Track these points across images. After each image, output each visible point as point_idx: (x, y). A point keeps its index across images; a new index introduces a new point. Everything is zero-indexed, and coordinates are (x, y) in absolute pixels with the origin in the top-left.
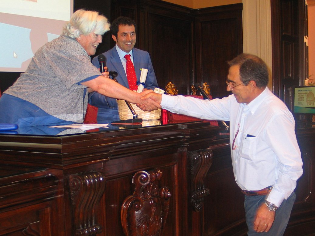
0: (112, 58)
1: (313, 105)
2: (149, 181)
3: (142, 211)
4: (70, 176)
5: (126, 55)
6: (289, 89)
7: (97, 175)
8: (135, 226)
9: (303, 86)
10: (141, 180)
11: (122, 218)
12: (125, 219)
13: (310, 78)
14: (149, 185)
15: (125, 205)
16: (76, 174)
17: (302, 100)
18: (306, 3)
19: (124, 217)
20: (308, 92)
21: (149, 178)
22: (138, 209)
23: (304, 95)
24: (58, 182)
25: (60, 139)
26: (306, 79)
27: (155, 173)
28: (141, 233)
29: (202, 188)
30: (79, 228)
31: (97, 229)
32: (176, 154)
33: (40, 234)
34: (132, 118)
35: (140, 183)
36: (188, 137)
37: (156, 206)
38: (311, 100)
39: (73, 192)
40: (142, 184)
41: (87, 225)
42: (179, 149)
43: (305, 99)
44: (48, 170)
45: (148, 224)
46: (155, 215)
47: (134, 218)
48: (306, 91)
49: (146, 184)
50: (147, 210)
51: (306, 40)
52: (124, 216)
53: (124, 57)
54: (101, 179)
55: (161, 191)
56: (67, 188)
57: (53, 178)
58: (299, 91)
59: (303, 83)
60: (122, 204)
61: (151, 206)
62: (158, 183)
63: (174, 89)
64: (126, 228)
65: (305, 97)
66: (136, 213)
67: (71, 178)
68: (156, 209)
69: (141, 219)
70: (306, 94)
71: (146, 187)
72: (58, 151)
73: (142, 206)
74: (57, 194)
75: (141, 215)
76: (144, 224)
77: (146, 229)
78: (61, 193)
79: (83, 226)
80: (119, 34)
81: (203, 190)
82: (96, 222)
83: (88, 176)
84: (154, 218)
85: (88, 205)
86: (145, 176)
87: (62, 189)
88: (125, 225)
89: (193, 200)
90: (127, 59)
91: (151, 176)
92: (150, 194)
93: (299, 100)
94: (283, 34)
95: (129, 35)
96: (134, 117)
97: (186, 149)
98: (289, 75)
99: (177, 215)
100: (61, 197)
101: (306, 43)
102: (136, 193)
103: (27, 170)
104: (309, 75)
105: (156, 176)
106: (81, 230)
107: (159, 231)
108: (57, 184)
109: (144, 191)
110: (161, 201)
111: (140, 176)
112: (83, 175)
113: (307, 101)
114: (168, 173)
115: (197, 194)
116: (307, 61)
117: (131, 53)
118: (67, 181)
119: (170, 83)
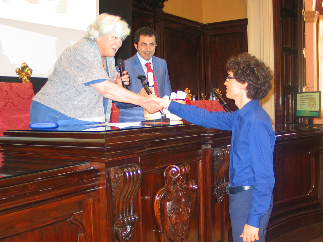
1: (315, 109)
2: (179, 175)
3: (173, 202)
4: (111, 169)
5: (147, 63)
6: (289, 96)
7: (135, 168)
8: (167, 216)
9: (301, 92)
10: (172, 173)
11: (155, 208)
12: (157, 210)
13: (307, 86)
14: (179, 178)
15: (158, 197)
16: (117, 167)
17: (304, 105)
18: (304, 20)
19: (157, 208)
20: (310, 97)
21: (179, 172)
22: (169, 201)
23: (306, 100)
24: (100, 175)
25: (102, 135)
26: (304, 87)
27: (184, 167)
28: (172, 222)
29: (223, 181)
30: (119, 217)
31: (135, 218)
32: (201, 151)
33: (83, 223)
35: (171, 176)
36: (212, 134)
37: (185, 198)
38: (312, 105)
39: (114, 184)
40: (173, 177)
41: (126, 215)
42: (204, 146)
43: (307, 104)
44: (90, 163)
45: (178, 214)
46: (184, 205)
47: (166, 208)
48: (308, 96)
49: (177, 177)
50: (177, 201)
51: (304, 52)
52: (157, 206)
53: (145, 65)
54: (139, 172)
55: (188, 184)
56: (109, 180)
57: (96, 171)
58: (301, 96)
59: (301, 89)
60: (155, 196)
61: (181, 198)
62: (187, 177)
63: (191, 94)
64: (158, 217)
65: (307, 101)
66: (168, 203)
67: (113, 171)
68: (185, 200)
69: (172, 210)
70: (308, 99)
71: (176, 180)
72: (102, 145)
73: (173, 198)
74: (99, 186)
75: (172, 205)
76: (175, 213)
77: (176, 219)
78: (103, 184)
79: (123, 216)
80: (140, 43)
81: (225, 183)
82: (134, 212)
83: (128, 169)
84: (184, 209)
85: (127, 196)
86: (175, 169)
87: (103, 181)
88: (158, 214)
89: (215, 192)
91: (181, 170)
92: (180, 187)
93: (301, 105)
94: (284, 46)
96: (162, 117)
97: (210, 146)
98: (289, 83)
99: (201, 208)
100: (103, 188)
101: (304, 54)
102: (167, 186)
103: (71, 163)
104: (307, 83)
105: (185, 170)
106: (121, 219)
107: (187, 220)
108: (99, 176)
109: (175, 183)
110: (189, 193)
111: (171, 170)
112: (122, 169)
113: (309, 105)
114: (194, 167)
115: (219, 187)
116: (305, 71)
118: (109, 173)
119: (187, 88)
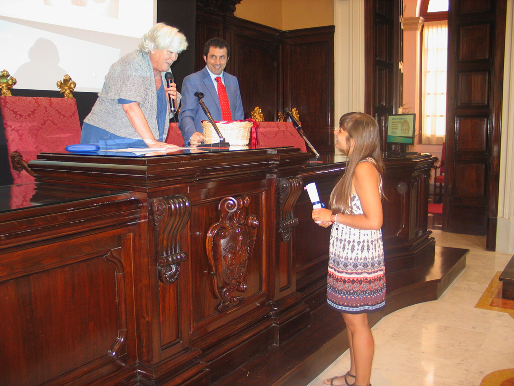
0: (204, 78)
1: (408, 134)
2: (236, 208)
3: (229, 240)
4: (155, 200)
5: (217, 77)
6: (382, 118)
7: (183, 200)
8: (221, 255)
9: (397, 114)
10: (228, 207)
11: (207, 246)
12: (210, 248)
13: (404, 107)
14: (236, 212)
15: (210, 233)
16: (161, 198)
17: (396, 129)
18: (402, 27)
19: (209, 246)
20: (403, 120)
21: (237, 205)
22: (224, 237)
23: (398, 123)
24: (142, 206)
25: (145, 161)
26: (400, 108)
27: (243, 200)
28: (227, 263)
29: (291, 217)
30: (163, 255)
31: (181, 257)
32: (264, 181)
33: (122, 261)
34: (219, 142)
35: (227, 209)
36: (278, 162)
37: (243, 235)
38: (406, 129)
39: (157, 217)
40: (229, 211)
41: (171, 253)
42: (268, 175)
43: (399, 128)
44: (131, 193)
45: (234, 254)
46: (241, 244)
47: (220, 246)
48: (401, 119)
49: (233, 211)
50: (234, 238)
51: (401, 66)
52: (209, 244)
53: (215, 79)
54: (187, 204)
55: (248, 219)
56: (151, 213)
57: (137, 201)
58: (393, 119)
59: (397, 111)
60: (206, 232)
61: (237, 235)
62: (246, 211)
63: (262, 114)
64: (211, 256)
65: (399, 125)
66: (222, 241)
67: (156, 202)
68: (243, 237)
69: (227, 248)
70: (400, 122)
71: (233, 215)
72: (143, 172)
73: (228, 234)
74: (140, 218)
75: (227, 243)
76: (231, 253)
77: (232, 259)
78: (145, 217)
79: (167, 254)
80: (209, 55)
81: (292, 219)
82: (181, 250)
83: (173, 201)
84: (241, 247)
85: (172, 231)
86: (232, 202)
87: (145, 214)
88: (210, 253)
89: (281, 229)
90: (218, 81)
91: (238, 203)
92: (237, 222)
93: (392, 129)
94: (377, 59)
95: (218, 58)
96: (221, 141)
97: (275, 176)
98: (382, 103)
99: (264, 248)
100: (145, 222)
101: (400, 69)
102: (221, 221)
103: (109, 192)
104: (404, 103)
105: (244, 203)
106: (165, 258)
107: (246, 261)
108: (140, 208)
109: (231, 219)
110: (247, 230)
111: (227, 203)
112: (167, 200)
113: (401, 130)
114: (256, 200)
115: (285, 223)
116: (401, 89)
117: (221, 76)
118: (151, 205)
119: (258, 107)
